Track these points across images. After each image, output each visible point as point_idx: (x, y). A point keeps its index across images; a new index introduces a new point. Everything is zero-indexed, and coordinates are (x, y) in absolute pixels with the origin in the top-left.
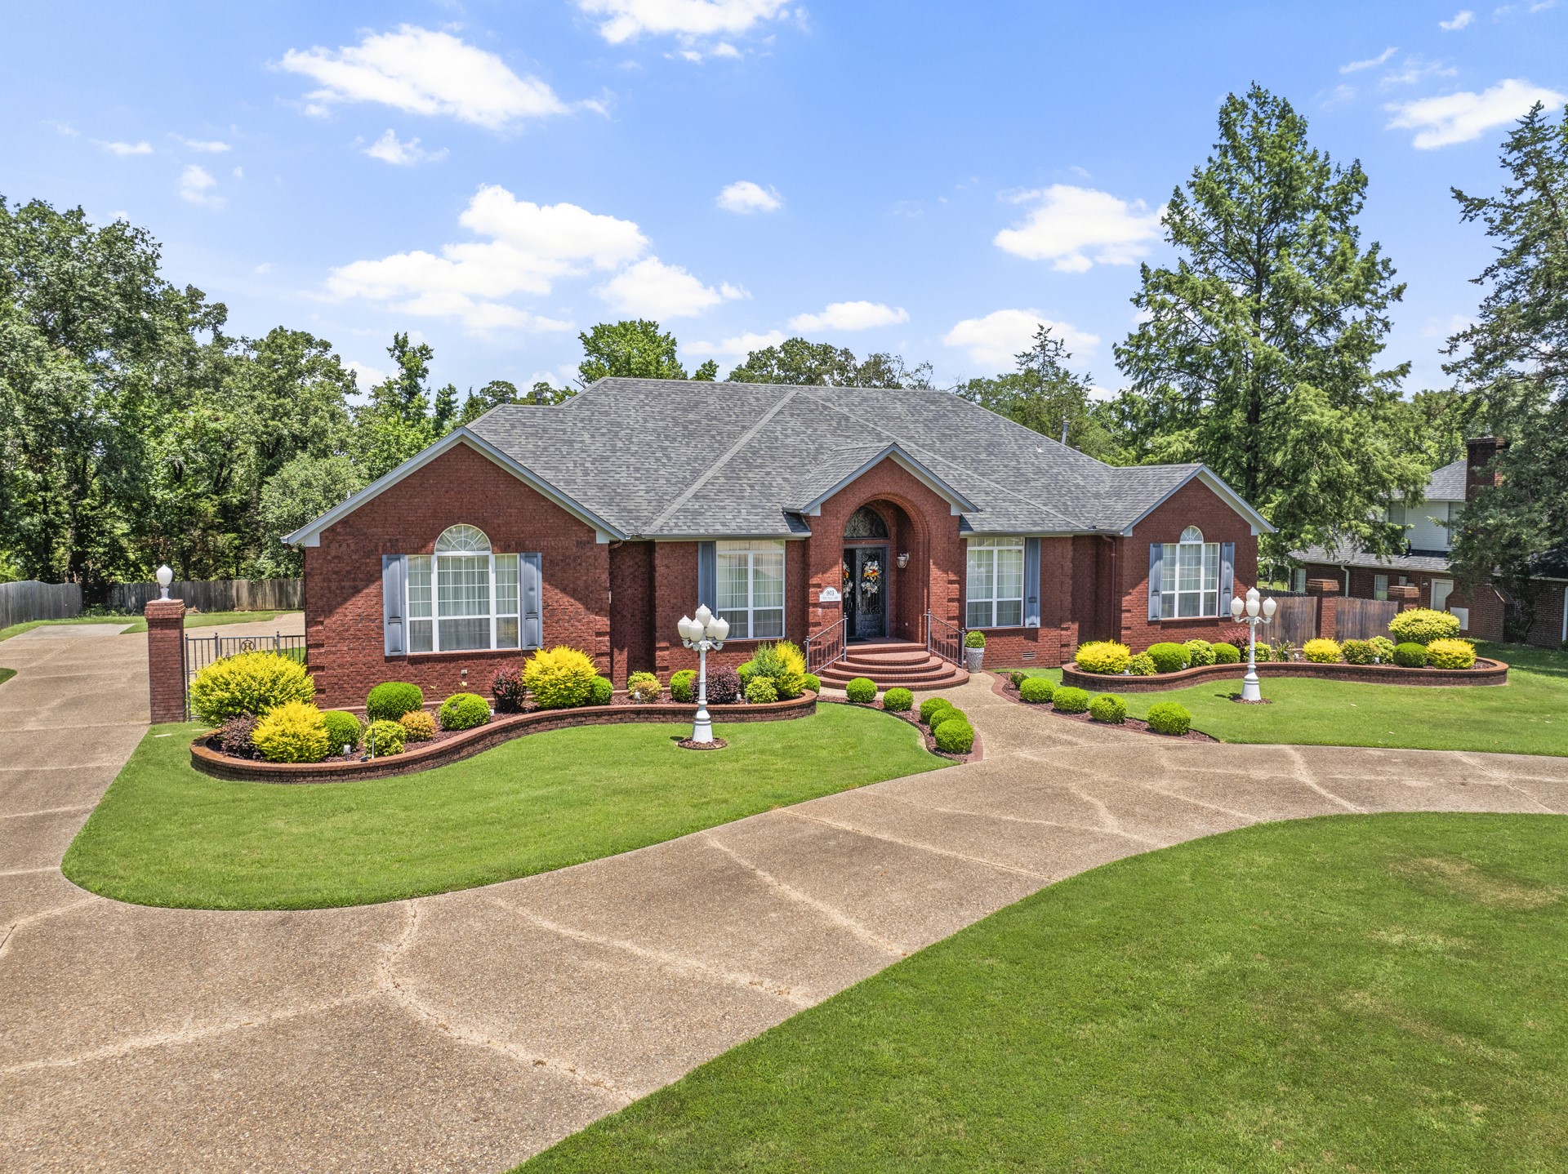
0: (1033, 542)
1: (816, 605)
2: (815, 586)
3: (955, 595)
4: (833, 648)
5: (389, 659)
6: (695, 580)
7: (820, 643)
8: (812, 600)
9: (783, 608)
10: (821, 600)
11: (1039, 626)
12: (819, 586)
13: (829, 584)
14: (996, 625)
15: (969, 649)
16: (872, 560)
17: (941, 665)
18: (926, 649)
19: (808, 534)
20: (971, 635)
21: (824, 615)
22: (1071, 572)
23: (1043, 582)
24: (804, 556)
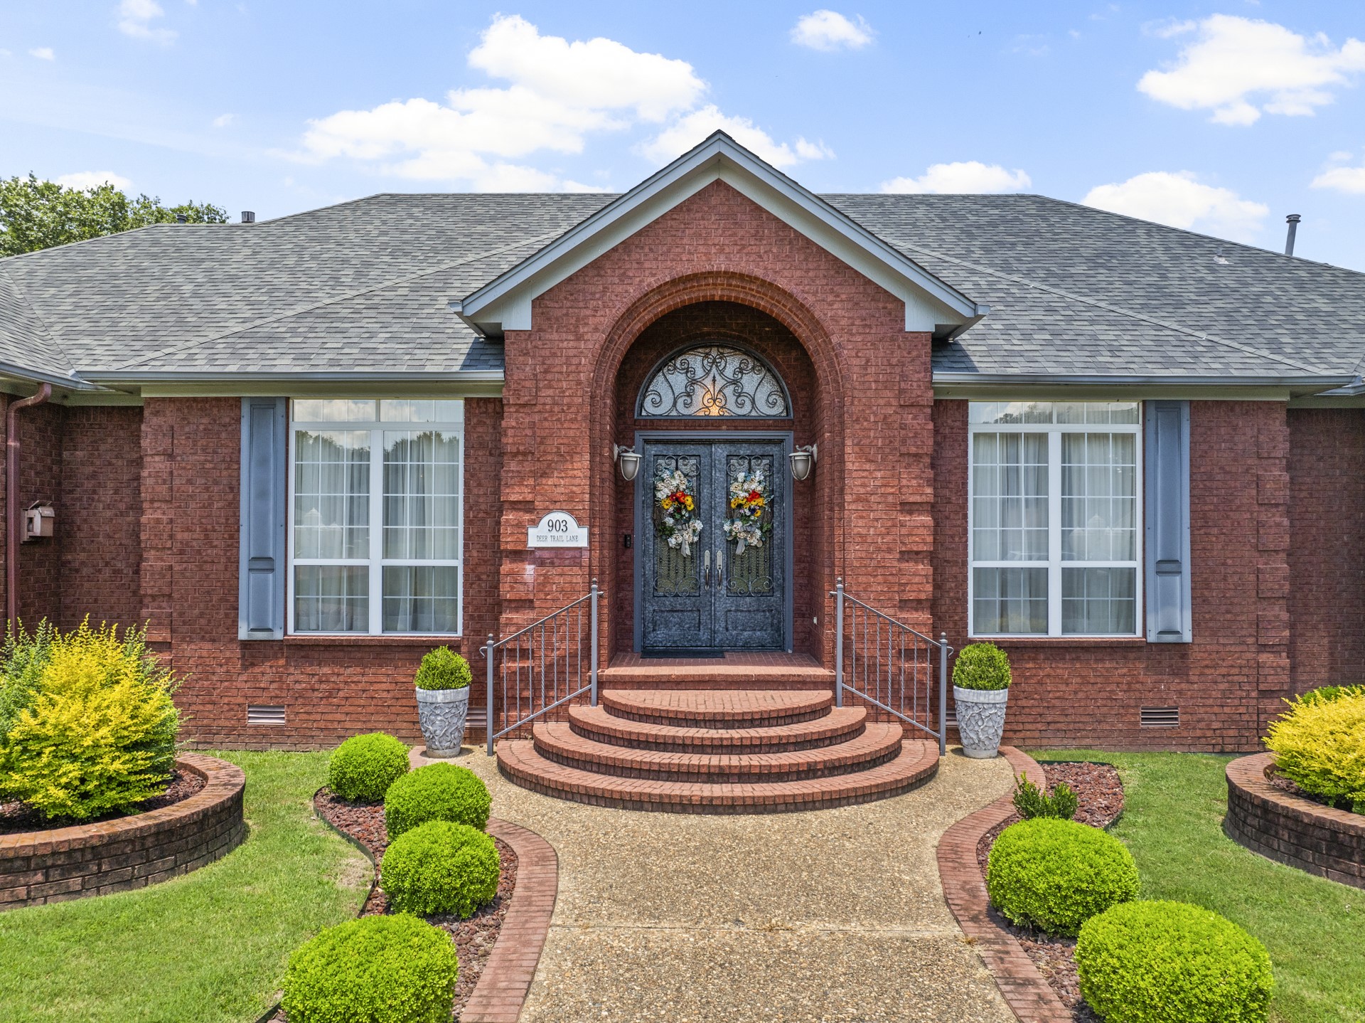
0: (1167, 413)
1: (521, 555)
2: (515, 506)
4: (565, 670)
6: (234, 489)
7: (524, 654)
8: (508, 541)
9: (458, 563)
10: (533, 543)
11: (1187, 637)
12: (526, 506)
13: (553, 505)
14: (1055, 631)
15: (962, 694)
16: (750, 470)
17: (855, 731)
18: (830, 684)
19: (497, 375)
20: (967, 653)
21: (543, 583)
22: (1283, 495)
23: (1200, 521)
24: (499, 433)
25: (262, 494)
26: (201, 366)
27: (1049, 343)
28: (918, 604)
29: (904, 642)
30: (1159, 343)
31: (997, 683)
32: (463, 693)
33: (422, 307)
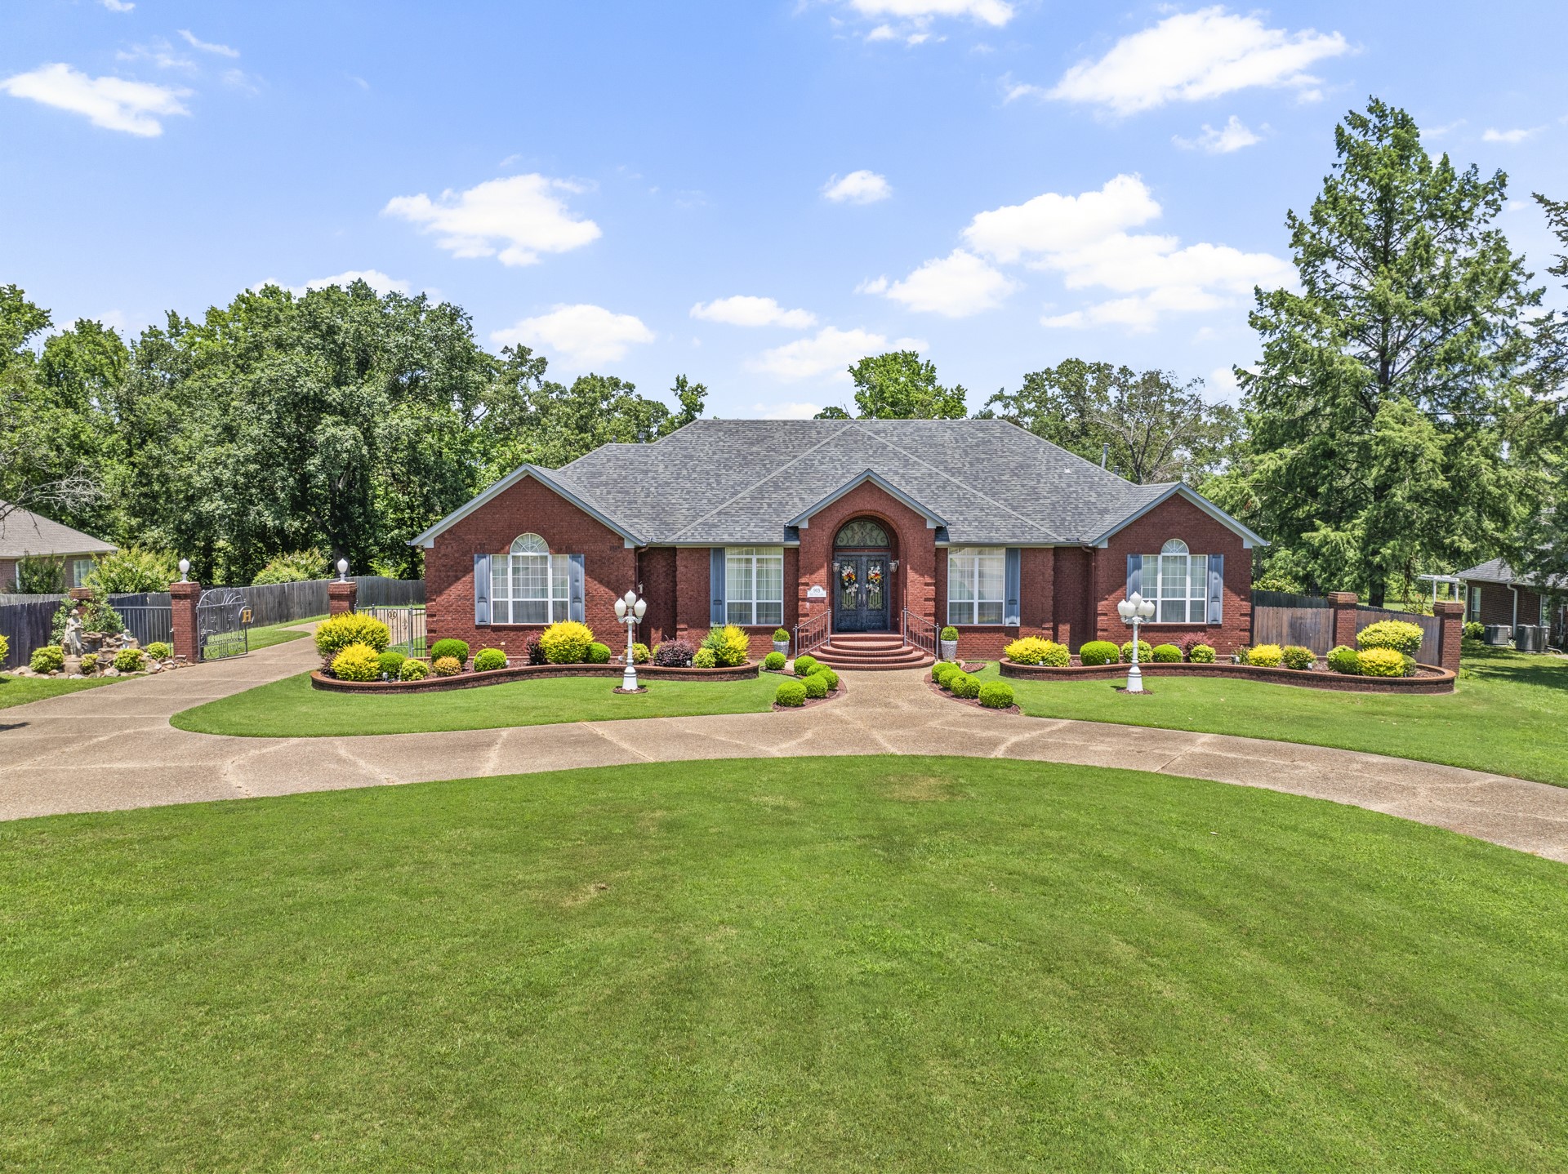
0: (1013, 552)
1: (805, 600)
2: (804, 584)
3: (932, 595)
4: (819, 635)
5: (478, 627)
6: (708, 577)
7: (807, 631)
8: (801, 595)
9: (782, 601)
10: (809, 596)
11: (1019, 625)
12: (807, 584)
13: (815, 583)
14: (976, 622)
15: (943, 642)
16: (875, 566)
17: (910, 652)
18: (903, 640)
19: (798, 543)
20: (946, 630)
21: (812, 608)
22: (1052, 579)
23: (1024, 587)
24: (798, 561)
25: (717, 580)
26: (698, 539)
27: (977, 527)
28: (930, 615)
29: (925, 627)
30: (1014, 527)
31: (954, 639)
32: (786, 643)
33: (759, 508)
